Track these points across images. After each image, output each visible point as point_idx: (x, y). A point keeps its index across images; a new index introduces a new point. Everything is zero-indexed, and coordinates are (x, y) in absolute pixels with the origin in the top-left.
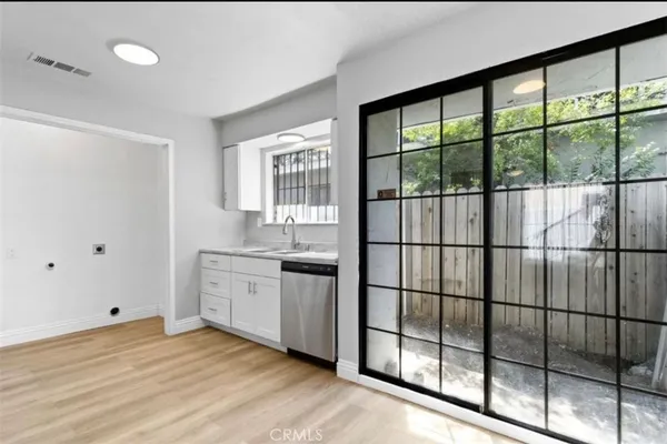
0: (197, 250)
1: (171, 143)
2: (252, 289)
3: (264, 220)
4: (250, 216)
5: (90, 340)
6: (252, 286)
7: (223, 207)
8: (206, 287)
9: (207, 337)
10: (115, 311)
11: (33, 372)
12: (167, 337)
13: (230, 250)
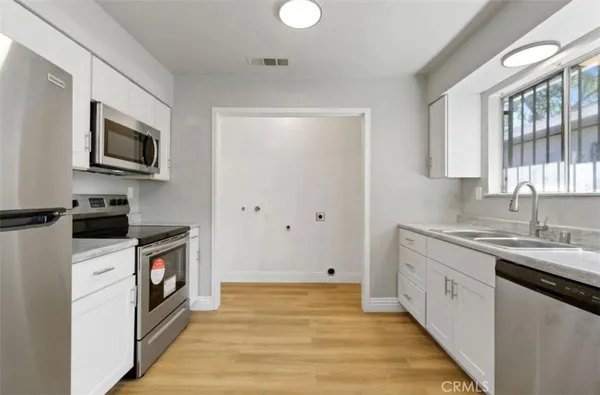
0: (396, 224)
1: (368, 112)
2: (449, 288)
3: (486, 188)
4: (466, 185)
5: (306, 293)
6: (449, 284)
7: (428, 176)
8: (403, 268)
9: (400, 328)
10: (331, 272)
11: (257, 312)
12: (361, 312)
13: (426, 229)
